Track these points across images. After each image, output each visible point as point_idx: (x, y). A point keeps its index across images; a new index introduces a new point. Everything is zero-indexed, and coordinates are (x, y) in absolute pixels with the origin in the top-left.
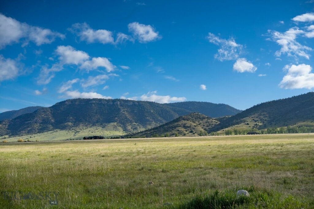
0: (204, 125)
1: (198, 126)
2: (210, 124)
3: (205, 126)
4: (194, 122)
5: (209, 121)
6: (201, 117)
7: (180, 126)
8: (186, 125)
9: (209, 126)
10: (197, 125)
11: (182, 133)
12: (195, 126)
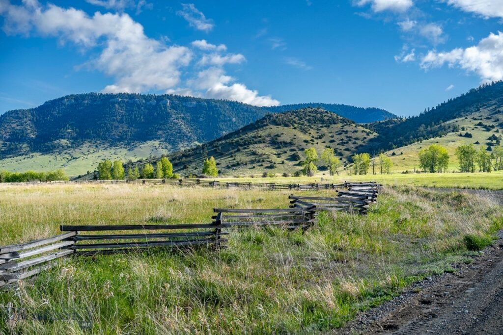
0: (332, 139)
1: (316, 141)
2: (351, 137)
3: (336, 143)
4: (305, 132)
5: (346, 128)
6: (326, 118)
7: (260, 142)
8: (281, 139)
9: (347, 143)
10: (312, 140)
11: (263, 161)
12: (306, 141)
